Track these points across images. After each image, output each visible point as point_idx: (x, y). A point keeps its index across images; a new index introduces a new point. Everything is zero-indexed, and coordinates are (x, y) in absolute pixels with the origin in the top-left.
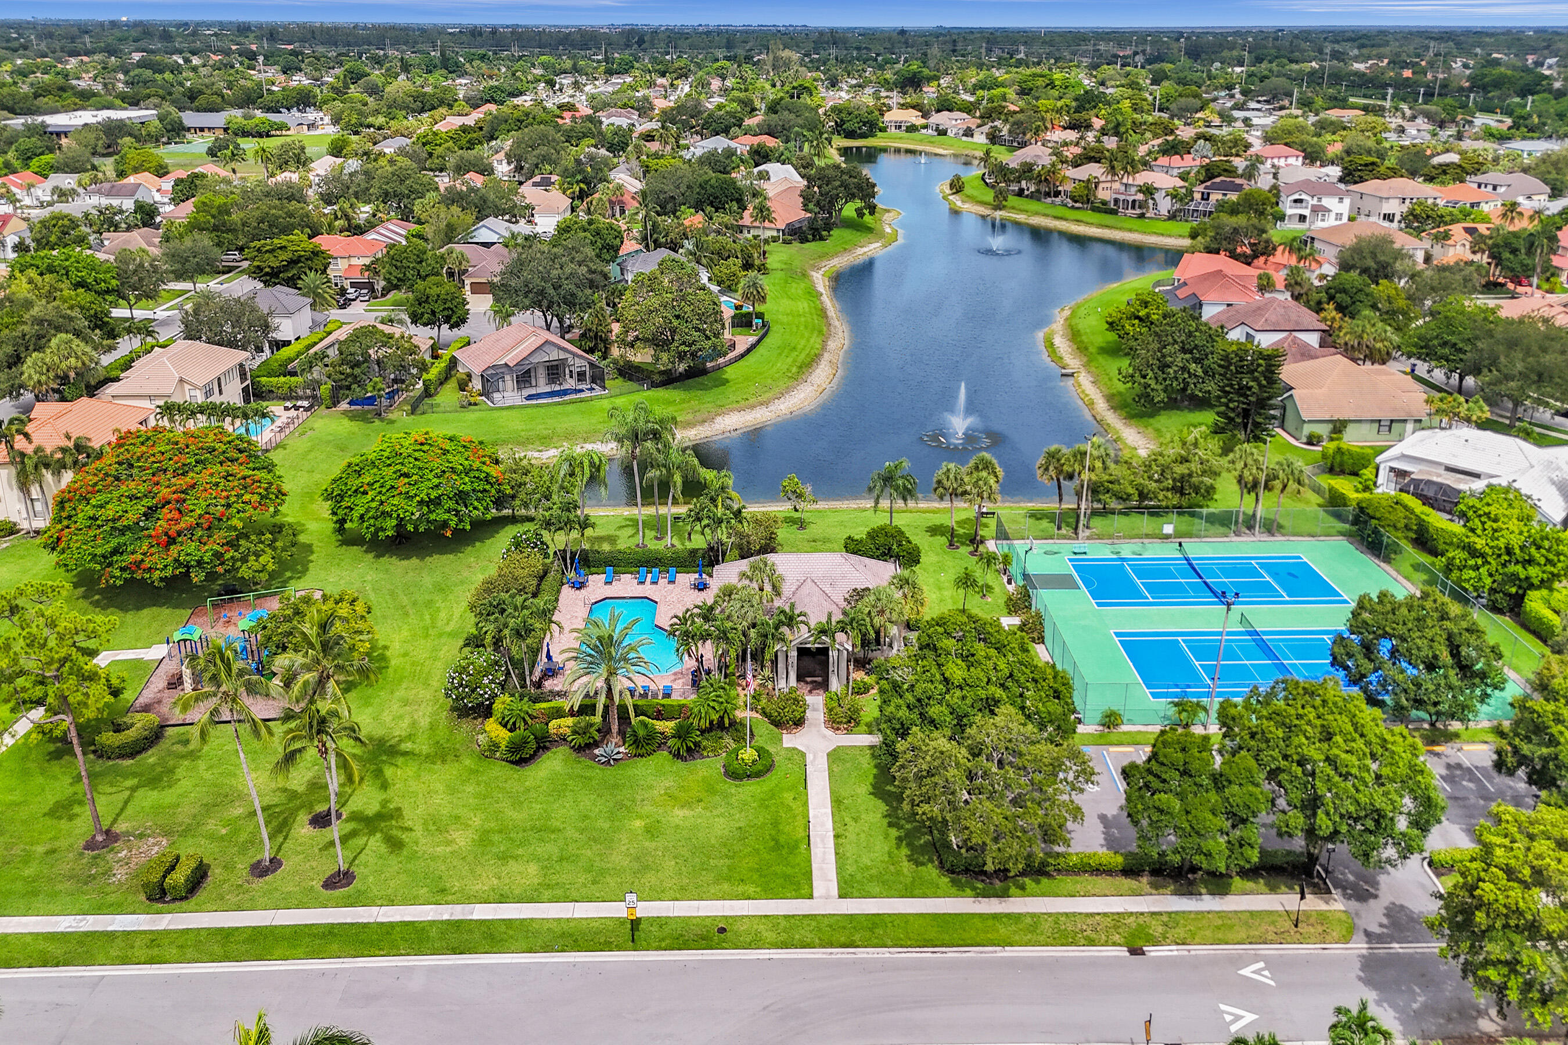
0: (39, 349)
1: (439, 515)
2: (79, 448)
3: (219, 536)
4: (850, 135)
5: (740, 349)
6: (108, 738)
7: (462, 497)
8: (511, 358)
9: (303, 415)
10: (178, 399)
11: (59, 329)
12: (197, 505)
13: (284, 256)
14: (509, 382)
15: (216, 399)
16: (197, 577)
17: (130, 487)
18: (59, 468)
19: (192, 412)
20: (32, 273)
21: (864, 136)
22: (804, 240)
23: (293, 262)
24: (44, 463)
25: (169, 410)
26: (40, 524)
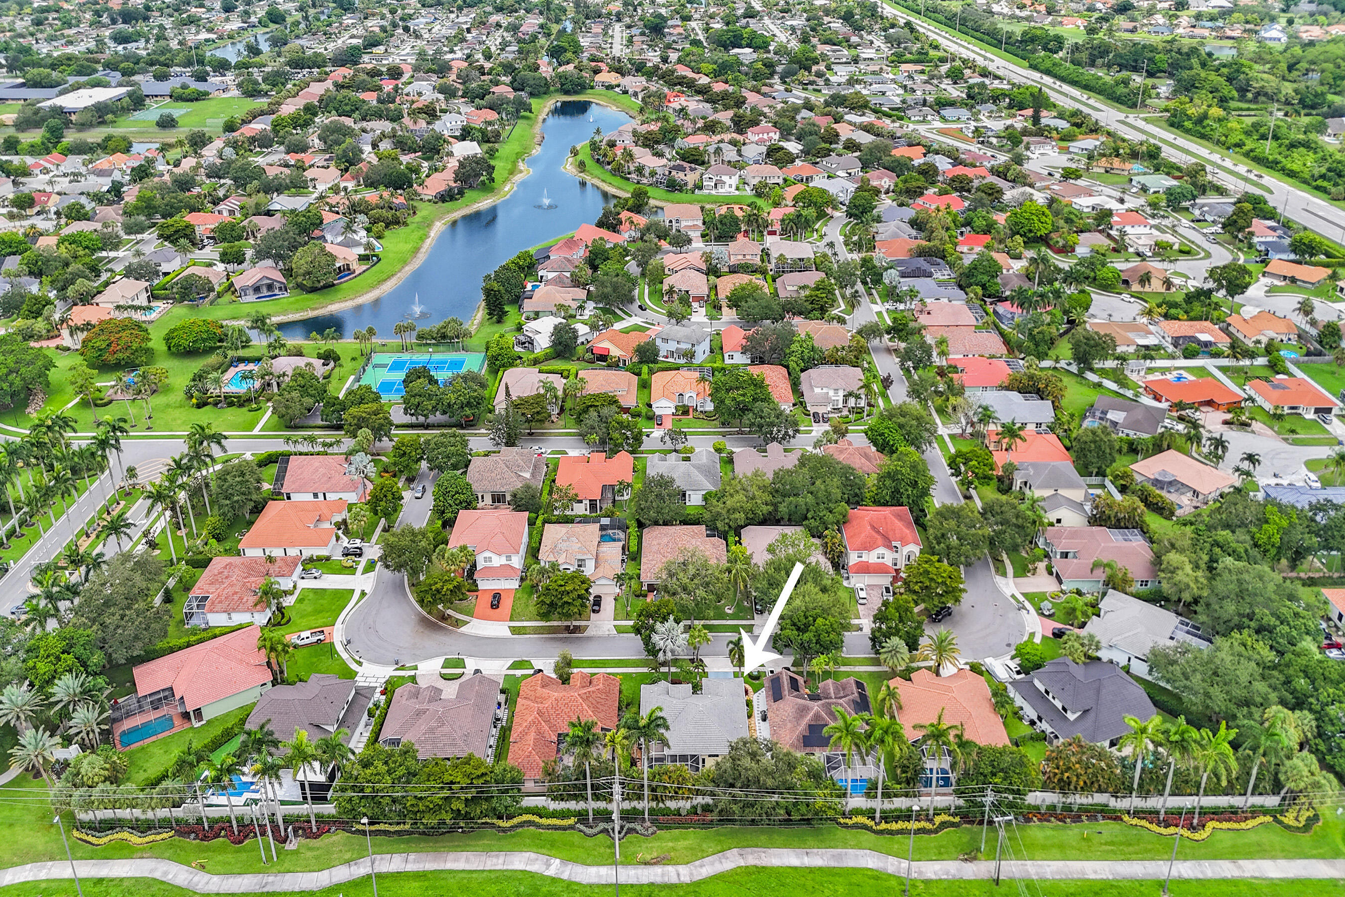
0: (73, 284)
1: (197, 345)
2: (88, 324)
3: (129, 351)
4: (567, 93)
5: (357, 272)
6: (99, 402)
7: (204, 340)
8: (250, 283)
9: (170, 306)
10: (121, 303)
11: (80, 277)
12: (122, 342)
13: (173, 229)
14: (251, 292)
15: (134, 303)
16: (123, 363)
17: (102, 337)
18: (82, 330)
19: (126, 308)
20: (66, 243)
21: (576, 93)
22: (444, 201)
23: (176, 232)
24: (78, 328)
25: (118, 307)
26: (78, 347)
